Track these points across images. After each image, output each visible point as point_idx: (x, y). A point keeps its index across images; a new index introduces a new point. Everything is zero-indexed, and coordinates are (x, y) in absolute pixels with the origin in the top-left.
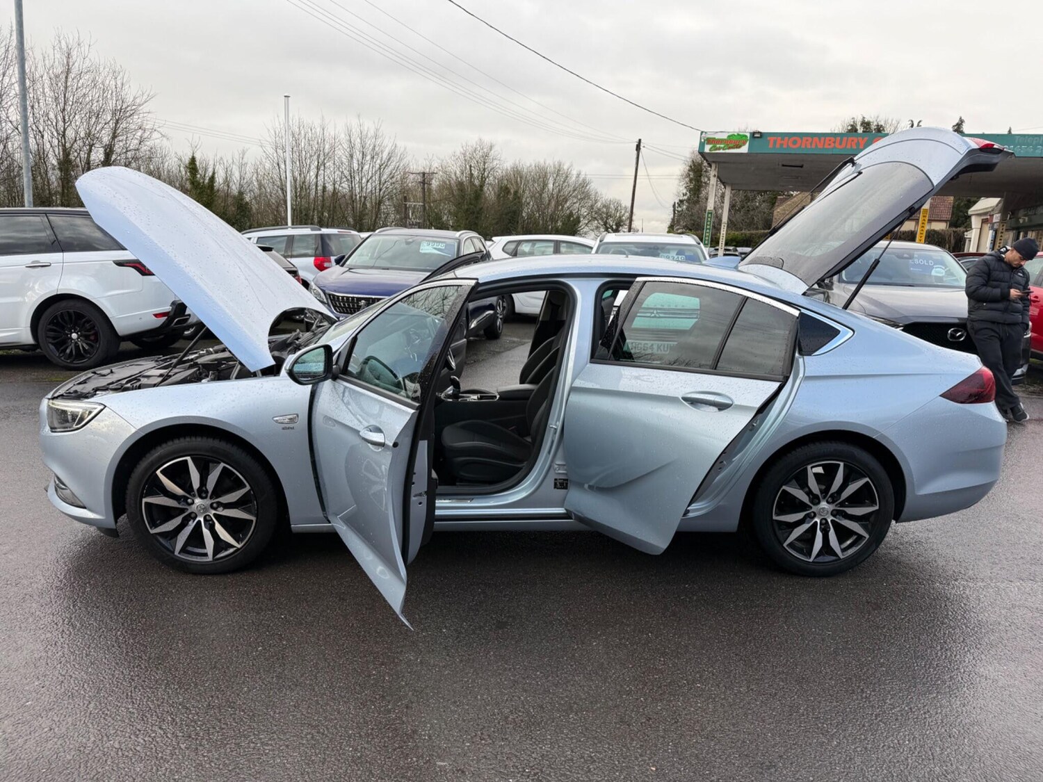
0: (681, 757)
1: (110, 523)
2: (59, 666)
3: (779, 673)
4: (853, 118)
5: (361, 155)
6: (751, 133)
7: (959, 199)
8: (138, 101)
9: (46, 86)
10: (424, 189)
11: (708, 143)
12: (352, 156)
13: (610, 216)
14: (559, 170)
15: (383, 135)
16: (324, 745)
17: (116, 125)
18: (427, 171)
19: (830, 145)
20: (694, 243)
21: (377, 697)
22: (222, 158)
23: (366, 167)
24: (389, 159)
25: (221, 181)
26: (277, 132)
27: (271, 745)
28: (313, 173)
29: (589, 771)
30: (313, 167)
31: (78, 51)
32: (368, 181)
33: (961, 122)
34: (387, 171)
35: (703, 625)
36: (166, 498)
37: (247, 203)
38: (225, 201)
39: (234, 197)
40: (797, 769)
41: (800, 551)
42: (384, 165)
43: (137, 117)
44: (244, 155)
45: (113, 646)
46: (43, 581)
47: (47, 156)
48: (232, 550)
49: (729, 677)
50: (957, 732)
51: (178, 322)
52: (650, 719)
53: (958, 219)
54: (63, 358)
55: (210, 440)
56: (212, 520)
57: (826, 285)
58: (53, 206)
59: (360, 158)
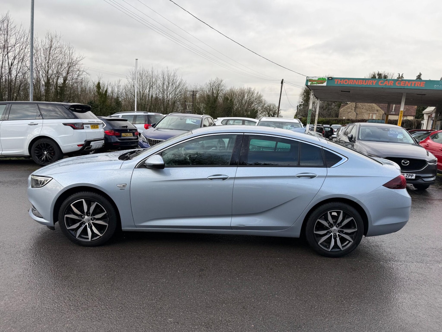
0: (265, 322)
1: (52, 224)
2: (28, 278)
3: (309, 293)
4: (374, 72)
5: (168, 83)
6: (327, 78)
7: (420, 107)
8: (78, 59)
9: (42, 52)
10: (193, 97)
11: (310, 82)
12: (164, 84)
13: (271, 110)
14: (250, 91)
15: (177, 75)
16: (126, 311)
17: (69, 69)
18: (195, 90)
19: (361, 83)
20: (298, 122)
21: (149, 294)
22: (110, 83)
23: (170, 88)
24: (179, 85)
25: (110, 92)
26: (134, 73)
27: (106, 310)
28: (147, 90)
29: (228, 325)
30: (147, 87)
31: (55, 39)
32: (170, 94)
33: (420, 75)
34: (178, 90)
35: (282, 274)
36: (74, 215)
37: (120, 101)
38: (111, 100)
39: (115, 99)
40: (310, 329)
41: (326, 247)
42: (177, 88)
43: (77, 66)
44: (119, 82)
45: (49, 272)
46: (25, 246)
47: (40, 80)
48: (98, 237)
49: (289, 294)
50: (377, 318)
51: (87, 149)
52: (255, 308)
53: (419, 115)
54: (40, 162)
55: (92, 193)
56: (91, 225)
57: (353, 141)
58: (42, 101)
59: (167, 84)
